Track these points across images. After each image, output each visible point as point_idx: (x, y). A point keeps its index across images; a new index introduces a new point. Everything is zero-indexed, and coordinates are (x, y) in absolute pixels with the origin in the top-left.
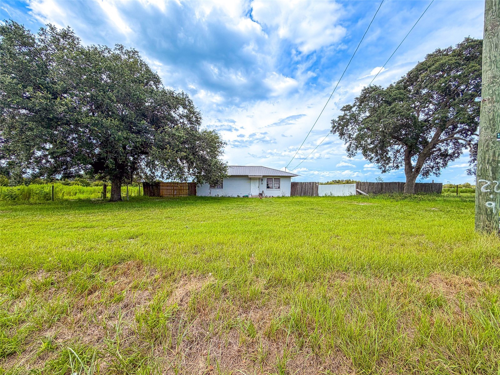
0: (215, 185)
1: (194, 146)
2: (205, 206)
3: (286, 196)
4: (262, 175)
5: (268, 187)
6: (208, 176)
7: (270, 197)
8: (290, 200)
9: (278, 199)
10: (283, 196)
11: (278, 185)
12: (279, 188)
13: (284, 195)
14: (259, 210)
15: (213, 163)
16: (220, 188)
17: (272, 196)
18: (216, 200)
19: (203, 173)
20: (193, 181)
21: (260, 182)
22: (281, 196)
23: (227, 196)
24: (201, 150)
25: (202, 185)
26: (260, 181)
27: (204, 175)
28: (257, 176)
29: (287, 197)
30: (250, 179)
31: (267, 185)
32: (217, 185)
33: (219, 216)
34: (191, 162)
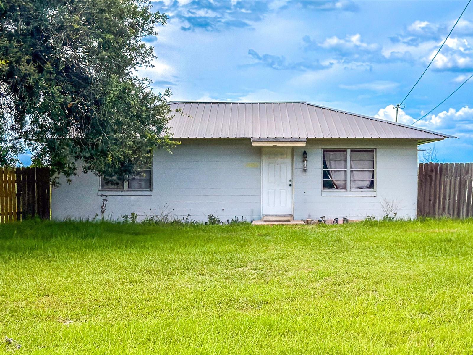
0: (122, 179)
1: (37, 29)
2: (82, 258)
3: (397, 217)
4: (304, 136)
5: (328, 184)
6: (95, 146)
7: (336, 221)
8: (414, 235)
9: (367, 232)
10: (387, 219)
11: (367, 176)
12: (371, 185)
13: (391, 215)
14: (290, 274)
15: (113, 94)
16: (140, 188)
17: (345, 220)
18: (125, 237)
19: (73, 133)
20: (37, 160)
21: (299, 165)
22: (379, 218)
23: (170, 219)
24: (65, 44)
25: (72, 177)
26: (298, 159)
27: (77, 141)
28: (284, 140)
29: (403, 224)
30: (259, 152)
31: (326, 174)
32: (131, 177)
33: (134, 296)
34: (29, 88)
